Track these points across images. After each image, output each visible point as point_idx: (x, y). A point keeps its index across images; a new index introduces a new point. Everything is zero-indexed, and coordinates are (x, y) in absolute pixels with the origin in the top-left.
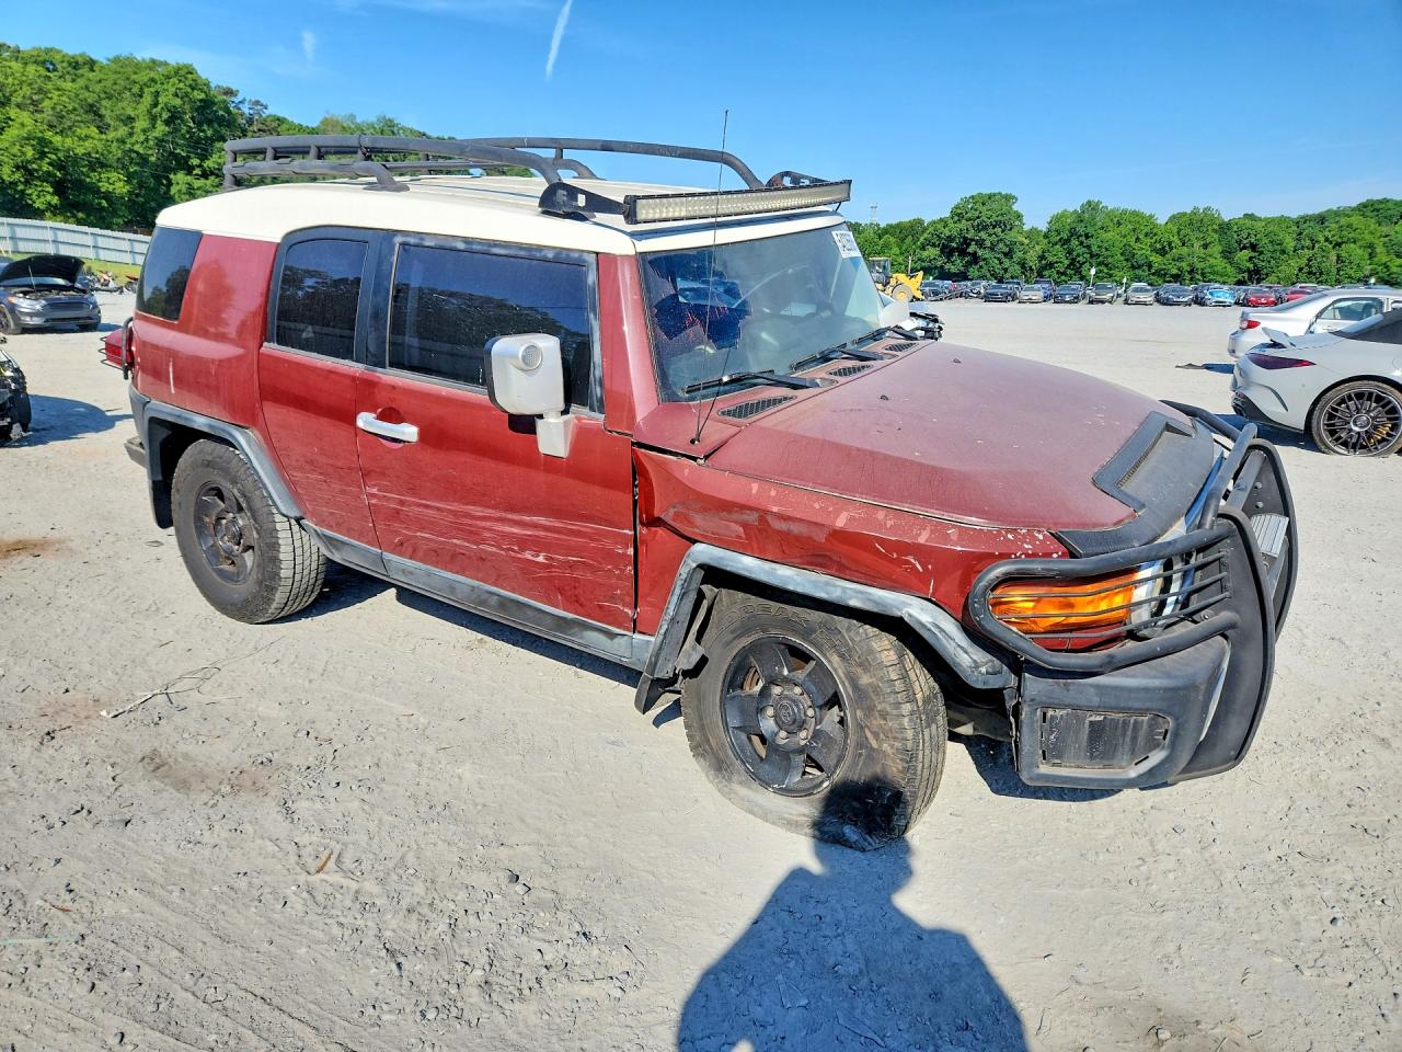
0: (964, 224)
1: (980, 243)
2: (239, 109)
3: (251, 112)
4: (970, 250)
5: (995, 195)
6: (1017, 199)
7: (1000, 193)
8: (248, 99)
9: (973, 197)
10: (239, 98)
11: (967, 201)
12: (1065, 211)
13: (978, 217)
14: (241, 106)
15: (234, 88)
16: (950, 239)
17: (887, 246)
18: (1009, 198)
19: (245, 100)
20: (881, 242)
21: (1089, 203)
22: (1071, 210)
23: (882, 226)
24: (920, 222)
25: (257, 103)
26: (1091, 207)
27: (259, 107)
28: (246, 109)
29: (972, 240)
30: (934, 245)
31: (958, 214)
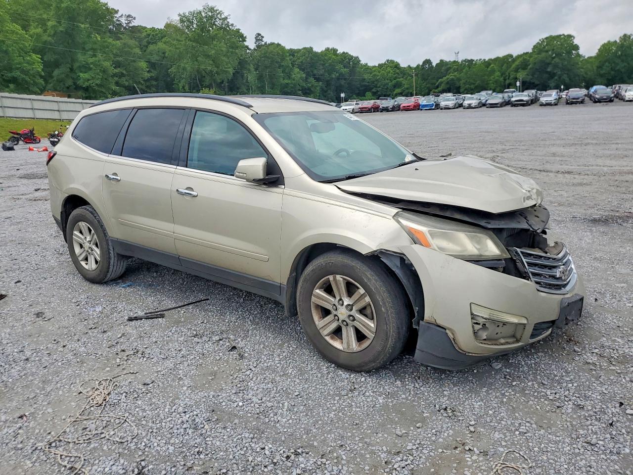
0: (544, 54)
1: (556, 66)
2: (119, 21)
3: (126, 22)
4: (549, 70)
5: (560, 35)
6: (574, 38)
7: (564, 35)
8: (124, 15)
9: (546, 38)
10: (119, 14)
11: (543, 41)
12: (609, 42)
13: (553, 50)
14: (120, 19)
15: (116, 9)
16: (535, 63)
17: (493, 71)
18: (570, 36)
19: (122, 15)
20: (489, 69)
21: (625, 35)
22: (612, 40)
23: (487, 60)
24: (511, 56)
25: (129, 16)
26: (625, 37)
27: (130, 19)
28: (123, 21)
29: (549, 64)
30: (524, 69)
31: (539, 48)
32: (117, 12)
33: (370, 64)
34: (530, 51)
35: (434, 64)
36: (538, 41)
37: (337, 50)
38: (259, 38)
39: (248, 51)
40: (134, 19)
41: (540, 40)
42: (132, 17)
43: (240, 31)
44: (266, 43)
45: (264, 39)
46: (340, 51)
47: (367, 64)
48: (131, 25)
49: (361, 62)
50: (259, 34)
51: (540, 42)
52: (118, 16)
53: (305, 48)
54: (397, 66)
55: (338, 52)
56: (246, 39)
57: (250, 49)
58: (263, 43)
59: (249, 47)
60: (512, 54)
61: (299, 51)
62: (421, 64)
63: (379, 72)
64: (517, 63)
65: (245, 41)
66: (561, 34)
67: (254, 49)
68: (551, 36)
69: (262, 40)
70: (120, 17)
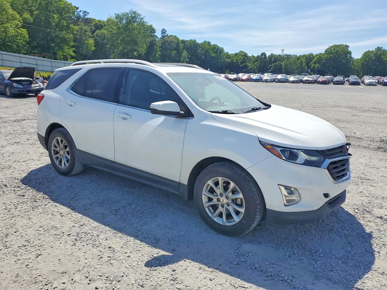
33: (230, 53)
34: (323, 52)
35: (267, 56)
36: (328, 47)
37: (211, 43)
38: (164, 31)
39: (156, 39)
40: (88, 13)
41: (329, 47)
42: (87, 13)
43: (153, 26)
44: (168, 35)
45: (166, 33)
46: (212, 43)
47: (228, 53)
48: (86, 17)
49: (225, 51)
50: (164, 29)
51: (329, 48)
52: (78, 11)
53: (191, 40)
54: (245, 55)
55: (211, 44)
56: (156, 32)
57: (158, 38)
58: (166, 34)
59: (157, 36)
60: (313, 53)
61: (187, 41)
62: (260, 55)
63: (235, 58)
64: (315, 59)
65: (155, 32)
66: (342, 44)
67: (161, 38)
68: (336, 45)
69: (165, 33)
70: (79, 12)
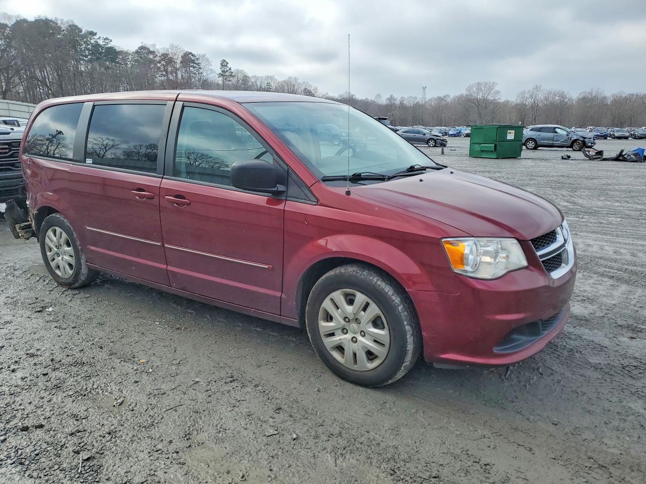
3: (104, 43)
6: (497, 85)
8: (102, 37)
9: (477, 84)
10: (97, 36)
14: (98, 41)
21: (536, 86)
22: (526, 90)
25: (106, 39)
28: (101, 42)
32: (95, 34)
37: (298, 79)
38: (224, 64)
40: (111, 41)
42: (109, 40)
43: (206, 56)
44: (230, 69)
45: (228, 65)
48: (107, 46)
50: (224, 61)
51: (470, 86)
52: (96, 38)
53: (266, 76)
55: (299, 81)
56: (212, 64)
58: (228, 68)
60: (450, 95)
61: (261, 78)
66: (487, 81)
67: (220, 74)
68: (480, 83)
69: (226, 66)
70: (98, 39)
